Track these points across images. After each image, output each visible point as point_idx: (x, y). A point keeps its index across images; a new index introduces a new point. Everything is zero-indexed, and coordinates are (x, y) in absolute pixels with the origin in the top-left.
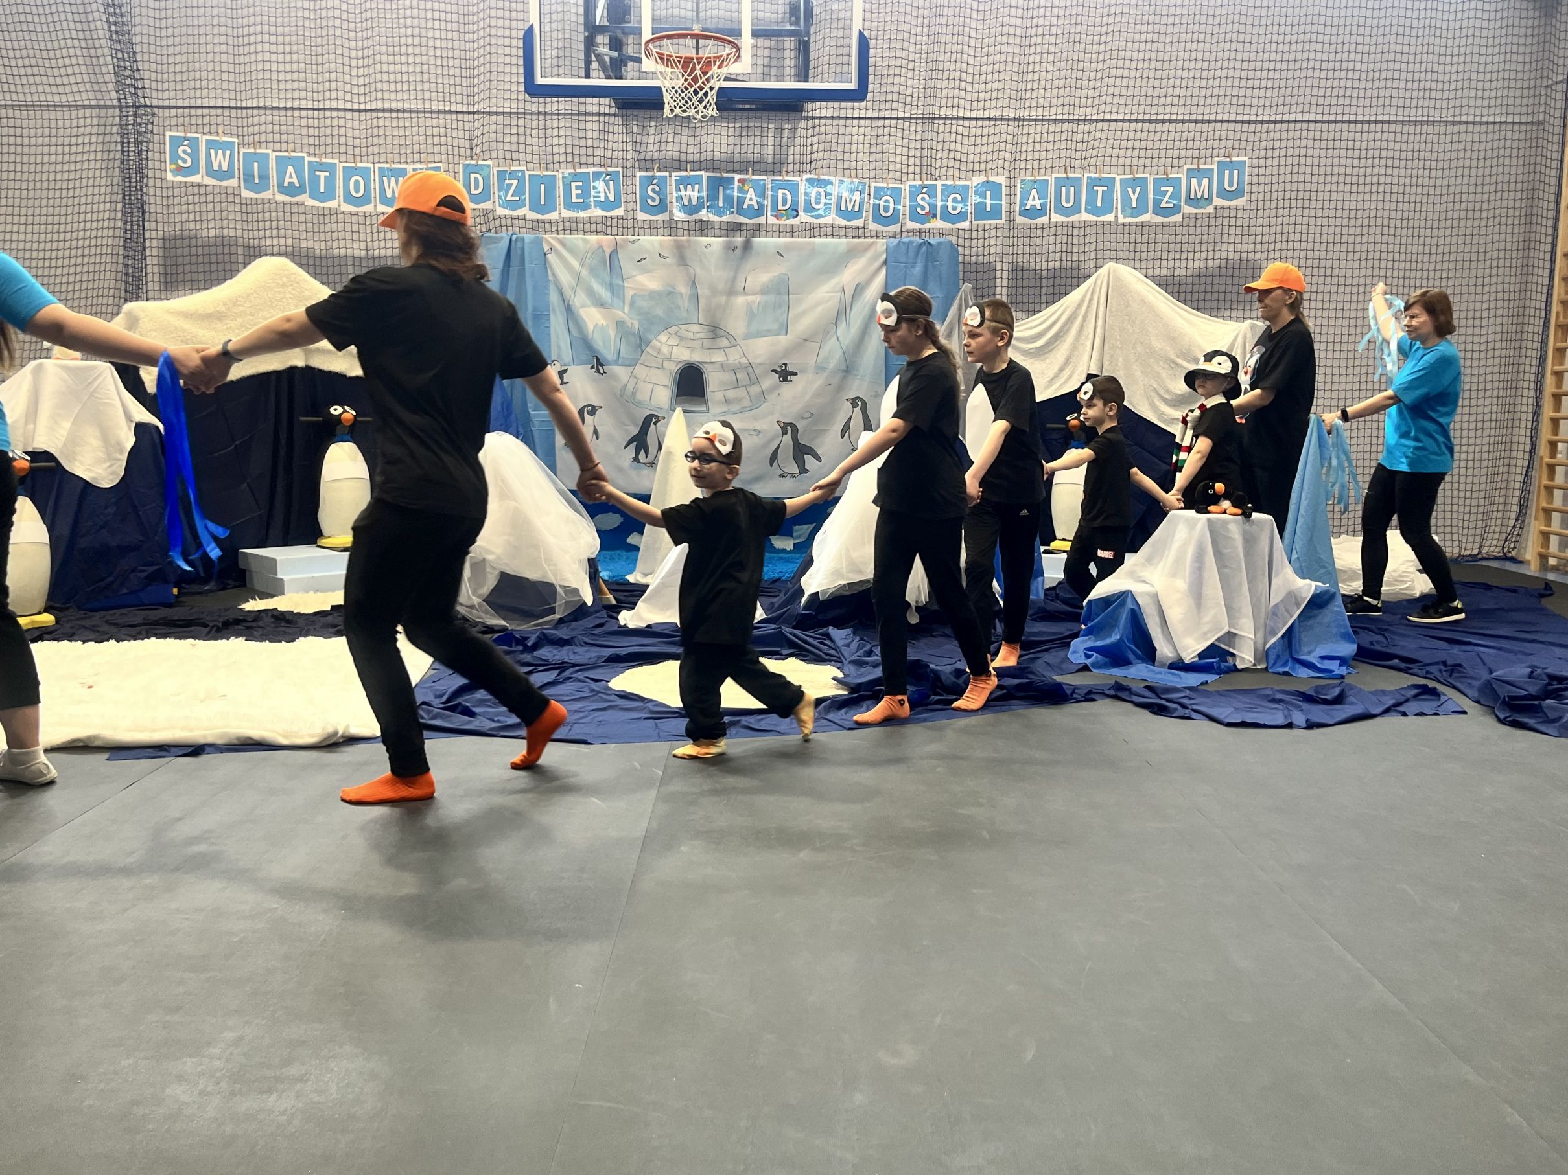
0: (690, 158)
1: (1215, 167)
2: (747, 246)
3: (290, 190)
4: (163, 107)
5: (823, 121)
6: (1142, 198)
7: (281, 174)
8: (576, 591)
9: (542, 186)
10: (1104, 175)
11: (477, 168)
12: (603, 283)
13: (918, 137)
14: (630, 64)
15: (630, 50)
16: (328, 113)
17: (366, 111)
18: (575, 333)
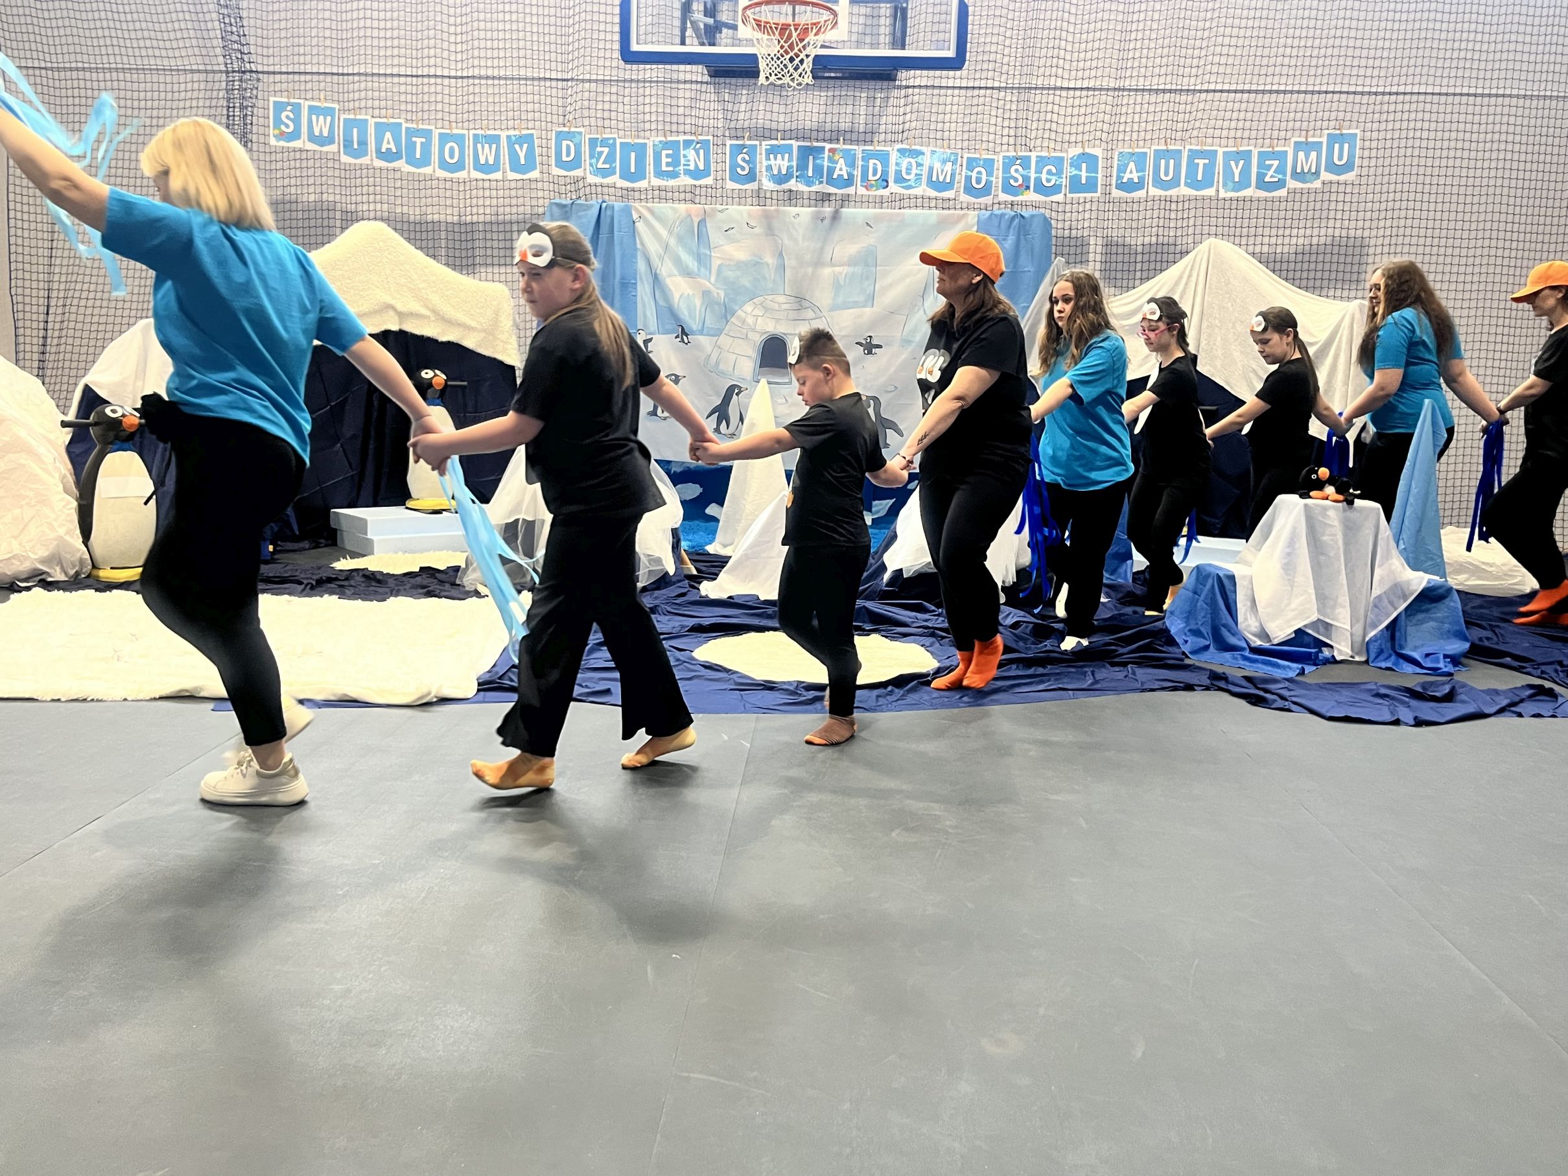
0: (781, 127)
1: (1324, 140)
2: (836, 216)
3: (388, 156)
4: (268, 73)
5: (917, 91)
6: (1245, 172)
7: (379, 142)
8: (659, 561)
9: (633, 155)
10: (1206, 148)
11: (569, 136)
12: (690, 252)
13: (1014, 107)
14: (725, 30)
15: (724, 17)
16: (426, 80)
17: (462, 77)
18: (661, 303)
